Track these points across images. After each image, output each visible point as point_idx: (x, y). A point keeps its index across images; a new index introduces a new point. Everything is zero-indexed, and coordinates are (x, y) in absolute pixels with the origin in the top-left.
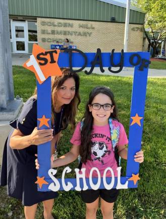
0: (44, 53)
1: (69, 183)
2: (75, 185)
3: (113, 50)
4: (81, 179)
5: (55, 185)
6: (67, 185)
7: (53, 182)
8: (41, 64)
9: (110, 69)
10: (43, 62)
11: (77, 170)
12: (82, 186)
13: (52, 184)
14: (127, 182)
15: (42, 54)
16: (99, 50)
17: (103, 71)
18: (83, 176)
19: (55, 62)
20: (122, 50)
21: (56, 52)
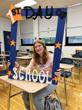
1: (22, 76)
2: (25, 78)
3: (47, 7)
4: (28, 75)
5: (16, 76)
6: (21, 77)
7: (15, 74)
9: (45, 17)
10: (14, 13)
12: (28, 79)
14: (52, 80)
16: (40, 7)
20: (52, 7)
21: (20, 8)
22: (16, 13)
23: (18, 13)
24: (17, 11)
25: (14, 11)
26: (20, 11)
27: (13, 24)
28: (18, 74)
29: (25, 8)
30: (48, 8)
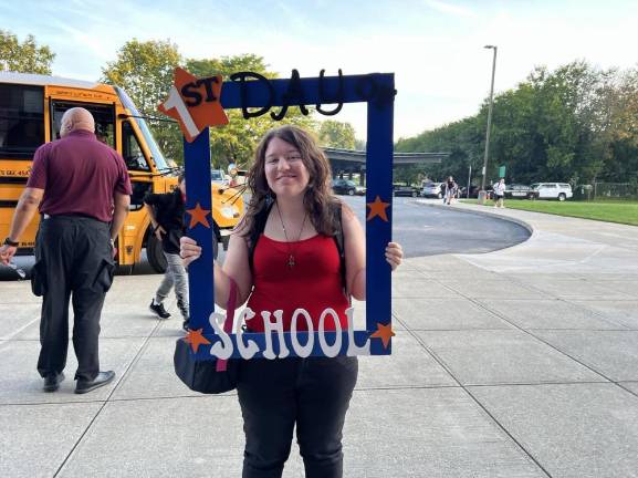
0: (195, 82)
1: (251, 342)
2: (262, 347)
3: (322, 72)
4: (275, 335)
5: (223, 346)
6: (246, 346)
7: (217, 338)
8: (189, 105)
9: (318, 109)
10: (193, 100)
11: (266, 315)
12: (276, 349)
13: (218, 344)
14: (369, 340)
15: (191, 85)
16: (295, 73)
17: (305, 112)
18: (279, 327)
19: (215, 99)
20: (340, 71)
21: (216, 80)
22: (199, 97)
23: (211, 98)
24: (202, 91)
25: (191, 89)
26: (217, 91)
27: (190, 141)
28: (233, 338)
29: (239, 80)
30: (326, 75)
